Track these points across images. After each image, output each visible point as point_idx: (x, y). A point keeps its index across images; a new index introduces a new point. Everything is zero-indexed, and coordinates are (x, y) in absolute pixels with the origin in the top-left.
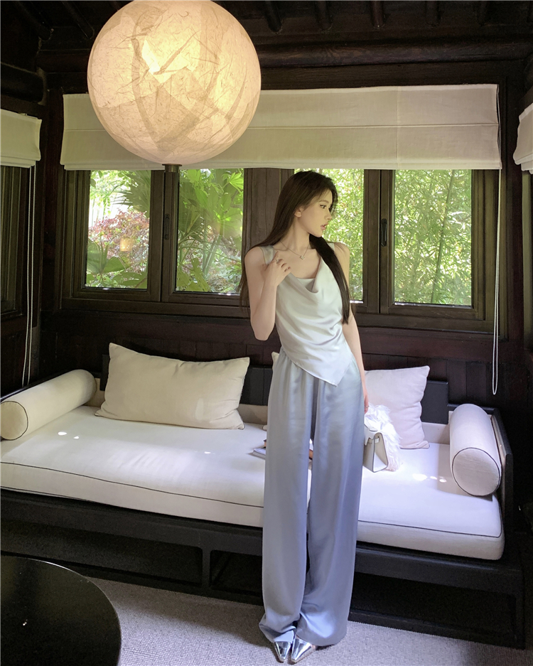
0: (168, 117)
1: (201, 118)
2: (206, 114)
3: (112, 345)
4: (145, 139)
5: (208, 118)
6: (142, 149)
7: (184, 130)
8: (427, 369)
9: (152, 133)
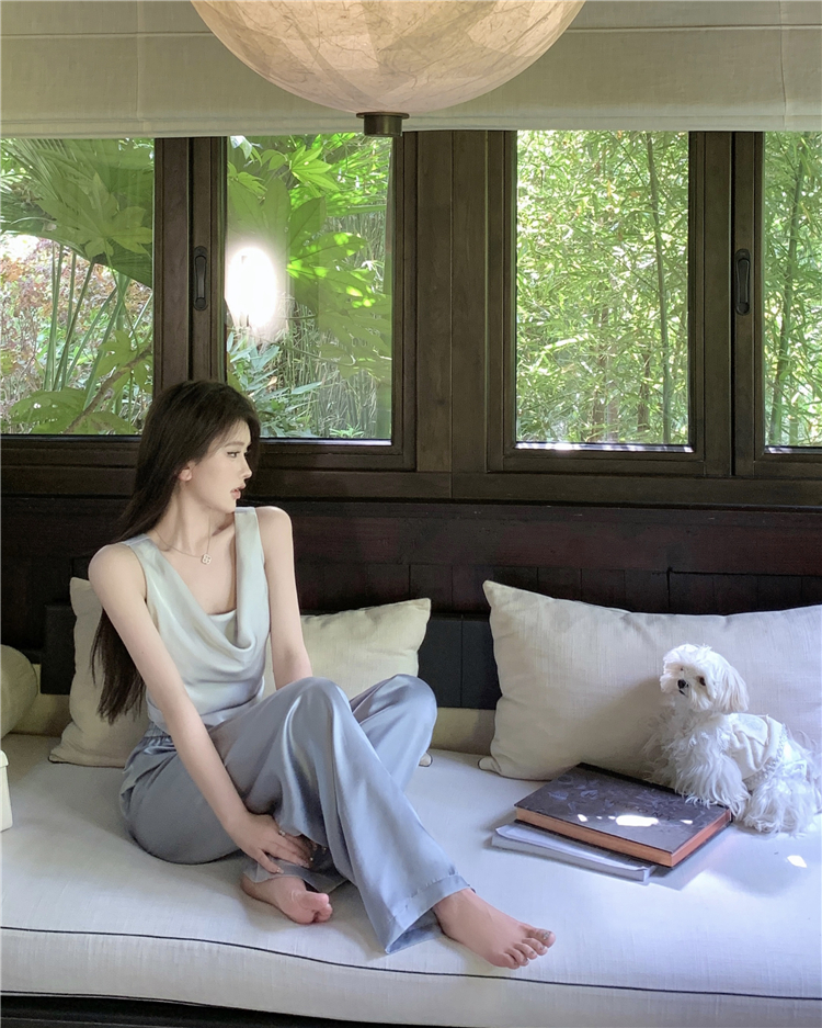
7: (466, 16)
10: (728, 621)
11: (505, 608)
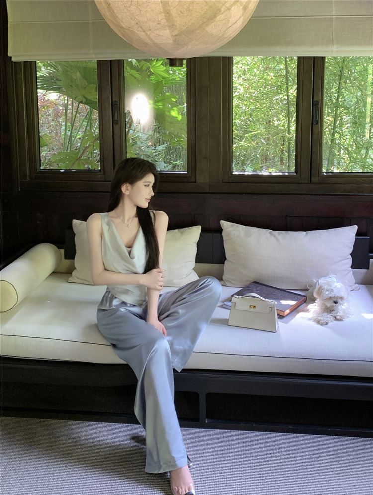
0: (191, 8)
1: (223, 9)
2: (227, 6)
3: (75, 222)
4: (161, 33)
5: (229, 9)
6: (155, 44)
7: (205, 23)
8: (356, 227)
9: (172, 26)
10: (307, 234)
11: (228, 230)
